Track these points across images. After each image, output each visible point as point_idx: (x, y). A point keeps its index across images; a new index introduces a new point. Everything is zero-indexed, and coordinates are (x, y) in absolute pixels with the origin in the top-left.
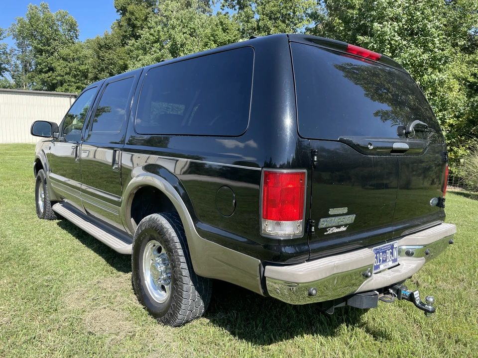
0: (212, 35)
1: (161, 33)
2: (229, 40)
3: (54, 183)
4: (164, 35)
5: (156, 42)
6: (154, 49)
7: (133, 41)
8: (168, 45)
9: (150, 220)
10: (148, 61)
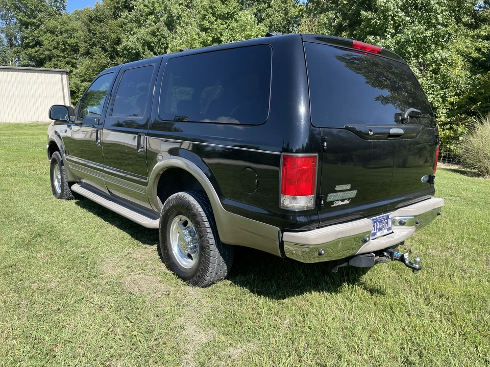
0: (211, 7)
1: (156, 5)
2: (228, 12)
3: (72, 165)
4: (159, 6)
5: (151, 13)
6: (148, 22)
7: (126, 13)
8: (163, 18)
9: (177, 198)
10: (143, 35)
